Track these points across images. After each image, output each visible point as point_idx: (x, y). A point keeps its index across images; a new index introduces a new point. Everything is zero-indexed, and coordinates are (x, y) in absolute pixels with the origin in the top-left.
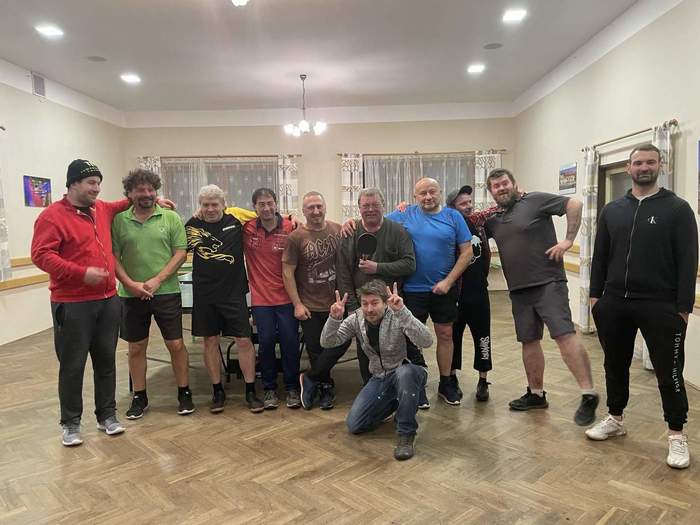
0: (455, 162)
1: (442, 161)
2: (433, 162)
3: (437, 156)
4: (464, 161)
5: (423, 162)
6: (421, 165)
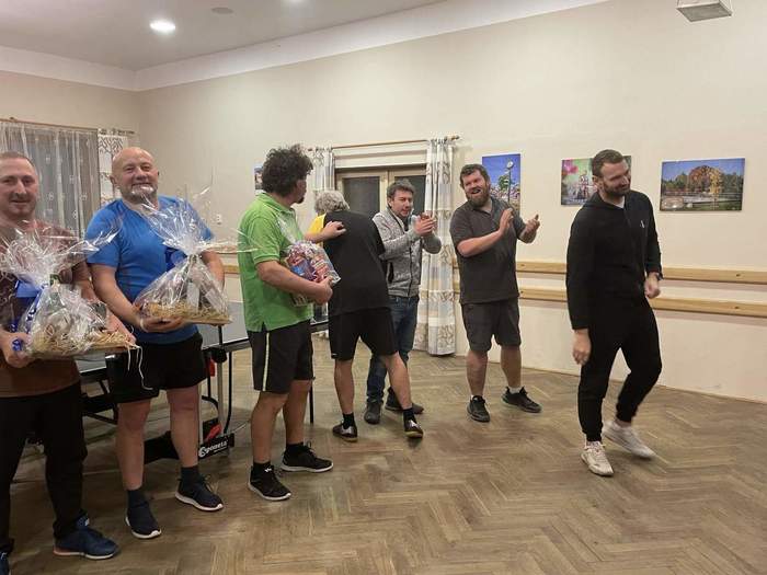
0: (70, 140)
1: (53, 138)
2: (40, 136)
3: (47, 129)
4: (83, 140)
5: (27, 135)
6: (24, 138)
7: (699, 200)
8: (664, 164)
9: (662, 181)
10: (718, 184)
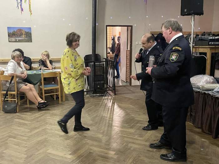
7: (20, 39)
8: (8, 27)
9: (8, 33)
10: (25, 34)
